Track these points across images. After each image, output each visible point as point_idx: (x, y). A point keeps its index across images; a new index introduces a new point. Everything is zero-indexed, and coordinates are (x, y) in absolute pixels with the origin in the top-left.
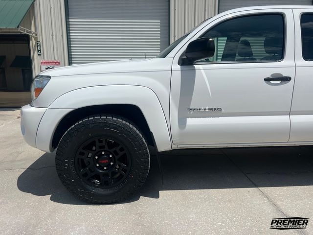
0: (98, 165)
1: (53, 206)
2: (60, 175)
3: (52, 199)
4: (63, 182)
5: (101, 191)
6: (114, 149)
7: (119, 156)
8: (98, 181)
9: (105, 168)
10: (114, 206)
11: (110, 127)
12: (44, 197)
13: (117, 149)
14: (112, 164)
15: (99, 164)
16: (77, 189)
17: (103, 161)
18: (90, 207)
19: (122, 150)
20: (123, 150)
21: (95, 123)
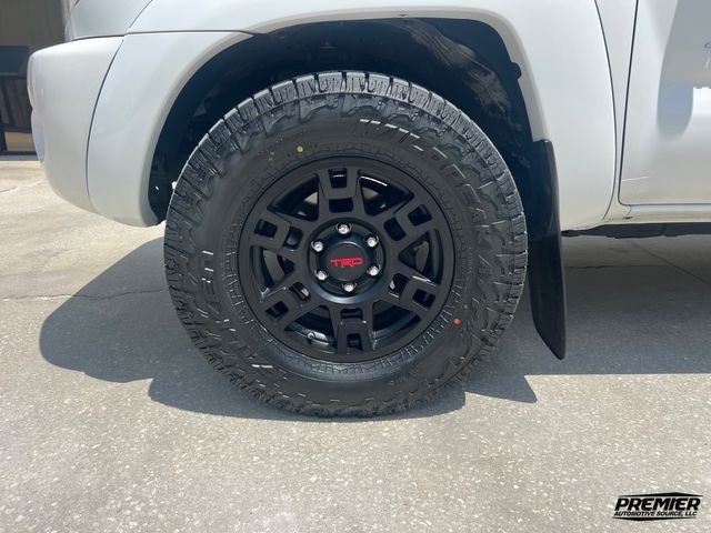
0: (322, 276)
1: (161, 422)
2: (183, 308)
3: (155, 393)
4: (196, 336)
5: (336, 371)
6: (386, 216)
7: (403, 244)
8: (322, 336)
9: (349, 288)
10: (386, 427)
11: (386, 114)
12: (128, 385)
13: (402, 215)
14: (374, 272)
15: (326, 272)
16: (250, 364)
17: (347, 262)
18: (295, 429)
19: (419, 217)
20: (428, 217)
21: (323, 97)
